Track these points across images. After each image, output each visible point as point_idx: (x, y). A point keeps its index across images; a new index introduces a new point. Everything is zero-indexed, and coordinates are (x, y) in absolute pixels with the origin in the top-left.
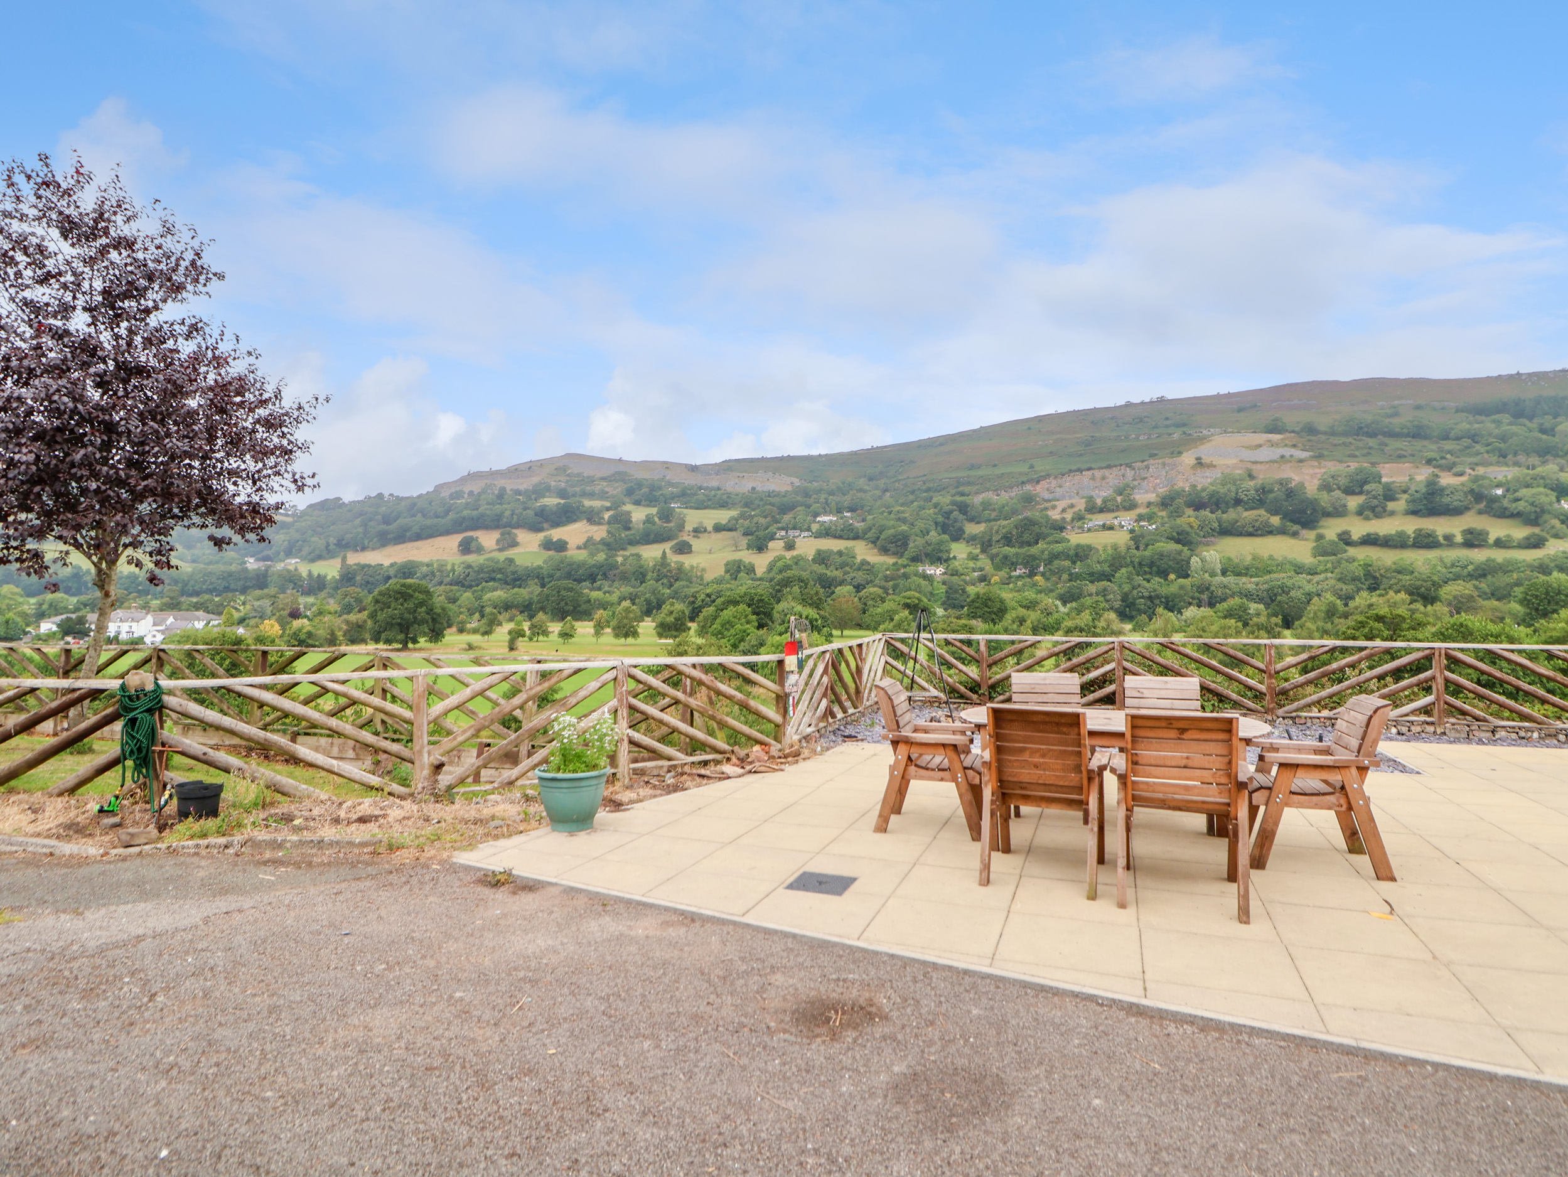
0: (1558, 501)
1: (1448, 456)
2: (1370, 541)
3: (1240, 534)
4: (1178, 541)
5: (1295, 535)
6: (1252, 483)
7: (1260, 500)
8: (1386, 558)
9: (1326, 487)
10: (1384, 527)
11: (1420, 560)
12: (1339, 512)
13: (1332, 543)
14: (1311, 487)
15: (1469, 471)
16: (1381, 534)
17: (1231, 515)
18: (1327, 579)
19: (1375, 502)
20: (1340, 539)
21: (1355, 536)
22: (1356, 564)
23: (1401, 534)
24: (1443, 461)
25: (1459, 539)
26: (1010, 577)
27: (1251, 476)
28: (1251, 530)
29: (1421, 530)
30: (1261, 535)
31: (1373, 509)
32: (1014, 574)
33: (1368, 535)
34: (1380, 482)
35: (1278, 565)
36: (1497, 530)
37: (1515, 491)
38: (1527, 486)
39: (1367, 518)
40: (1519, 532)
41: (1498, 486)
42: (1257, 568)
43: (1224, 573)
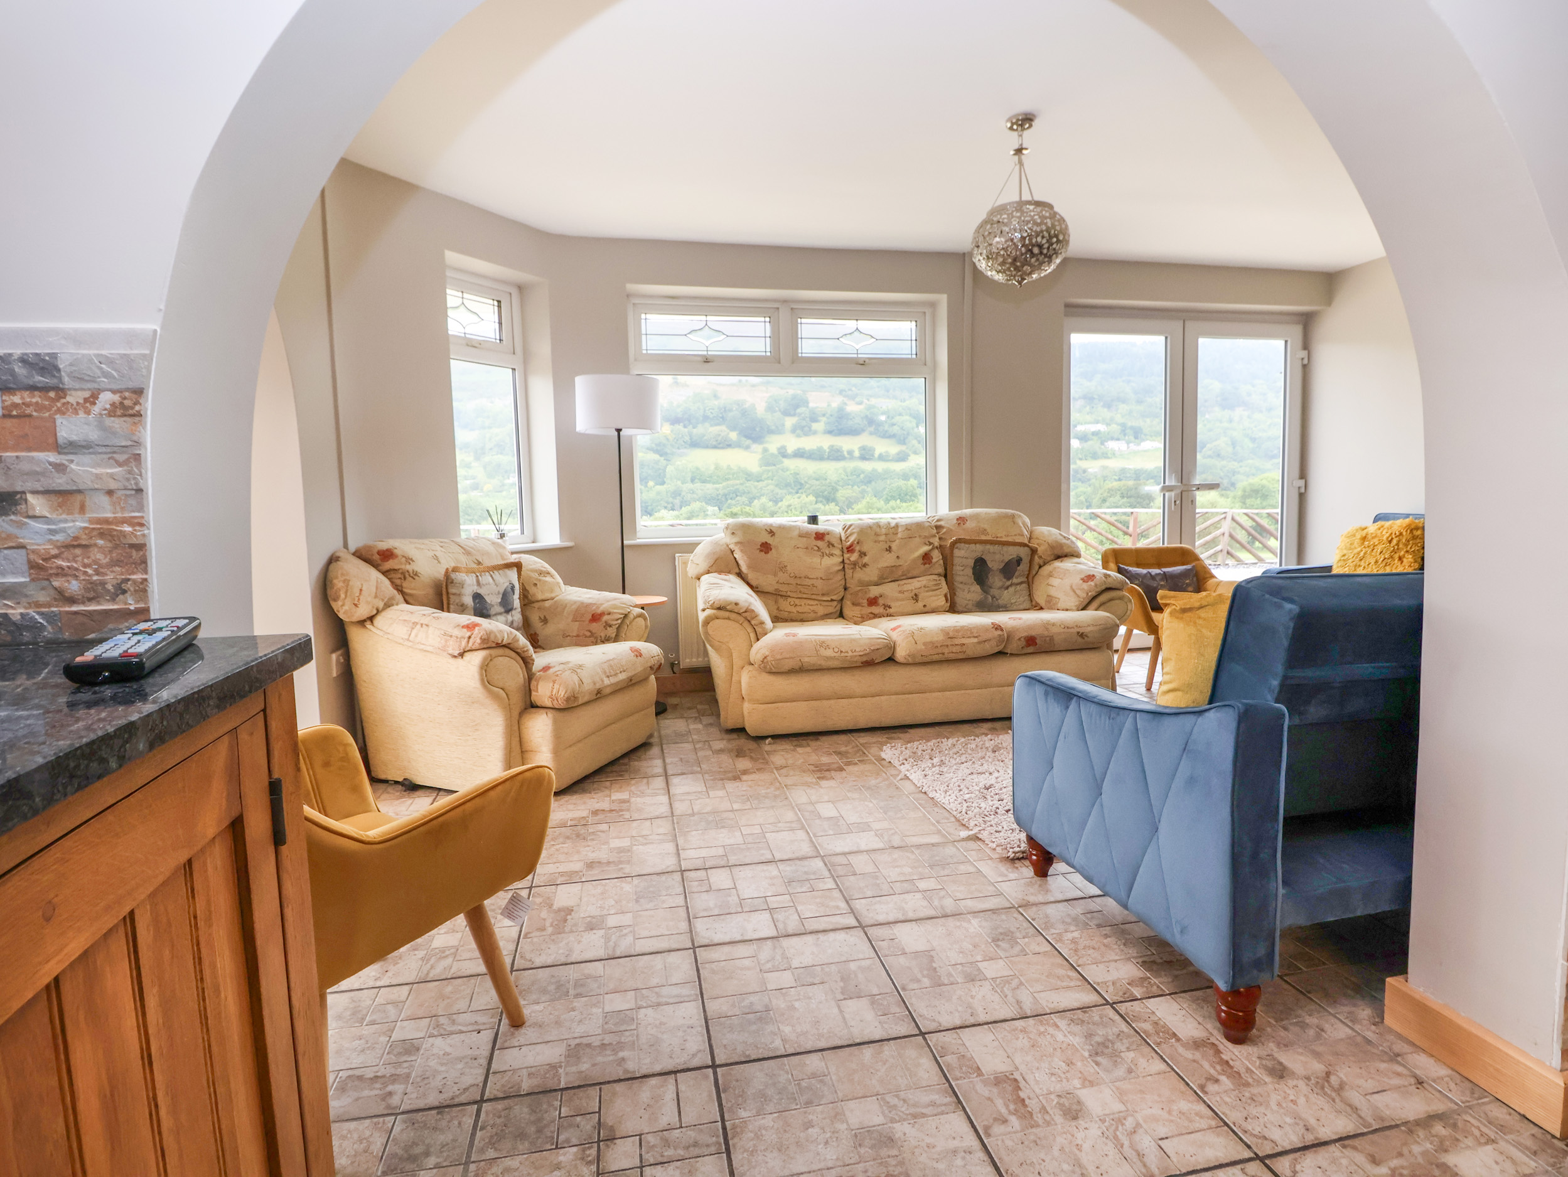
0: (917, 427)
1: (854, 389)
2: (800, 454)
3: (707, 447)
4: (656, 451)
5: (747, 448)
6: (716, 403)
7: (722, 417)
8: (808, 468)
9: (770, 409)
10: (810, 443)
11: (831, 470)
12: (778, 431)
13: (772, 454)
14: (760, 409)
15: (865, 401)
16: (807, 449)
17: (700, 430)
18: (768, 485)
19: (804, 423)
20: (780, 453)
21: (790, 451)
22: (788, 473)
23: (820, 449)
24: (850, 392)
25: (857, 454)
26: (503, 485)
27: (716, 396)
28: (714, 443)
29: (833, 446)
30: (723, 448)
31: (802, 428)
32: (507, 481)
33: (799, 449)
34: (808, 407)
35: (733, 474)
36: (881, 447)
37: (893, 418)
38: (900, 415)
39: (798, 436)
40: (893, 449)
41: (883, 414)
42: (718, 476)
43: (693, 481)
